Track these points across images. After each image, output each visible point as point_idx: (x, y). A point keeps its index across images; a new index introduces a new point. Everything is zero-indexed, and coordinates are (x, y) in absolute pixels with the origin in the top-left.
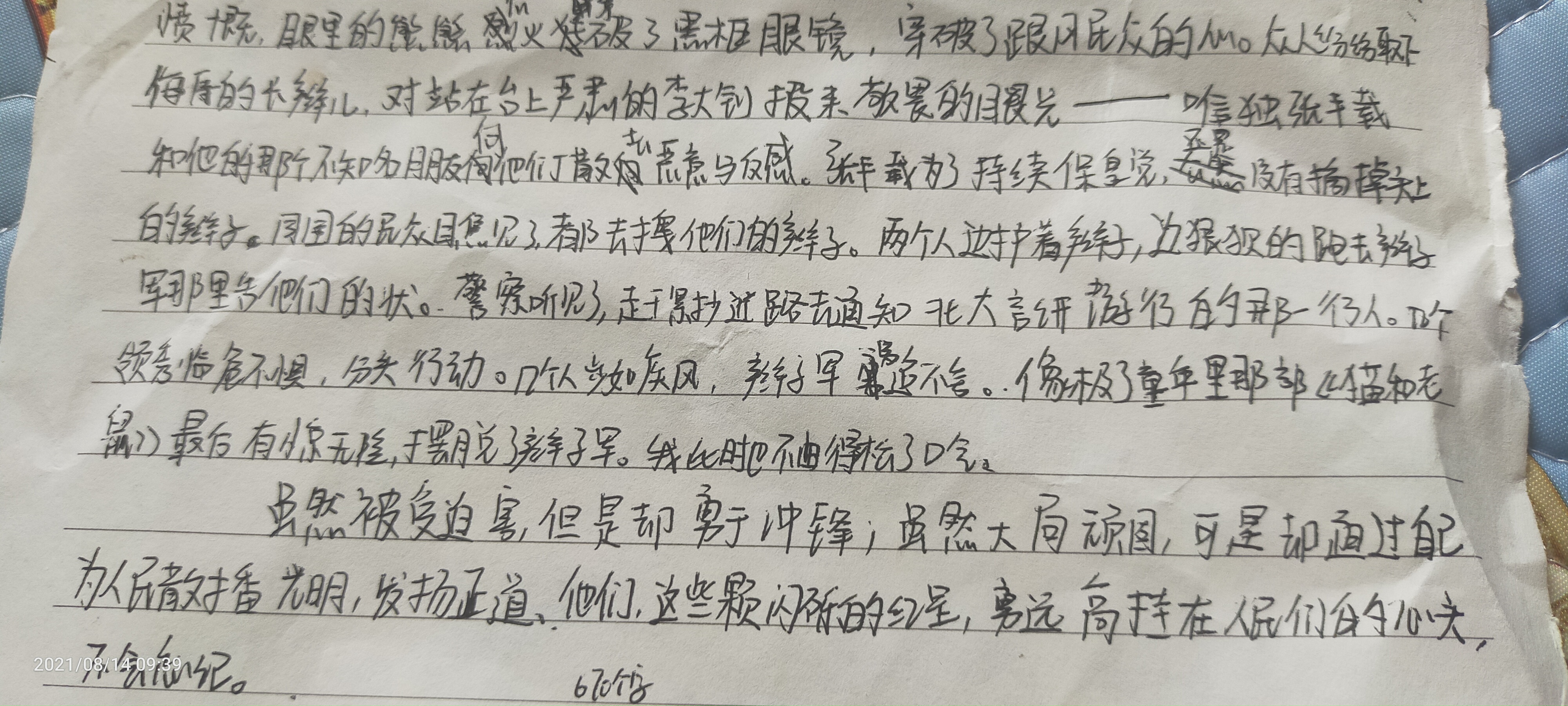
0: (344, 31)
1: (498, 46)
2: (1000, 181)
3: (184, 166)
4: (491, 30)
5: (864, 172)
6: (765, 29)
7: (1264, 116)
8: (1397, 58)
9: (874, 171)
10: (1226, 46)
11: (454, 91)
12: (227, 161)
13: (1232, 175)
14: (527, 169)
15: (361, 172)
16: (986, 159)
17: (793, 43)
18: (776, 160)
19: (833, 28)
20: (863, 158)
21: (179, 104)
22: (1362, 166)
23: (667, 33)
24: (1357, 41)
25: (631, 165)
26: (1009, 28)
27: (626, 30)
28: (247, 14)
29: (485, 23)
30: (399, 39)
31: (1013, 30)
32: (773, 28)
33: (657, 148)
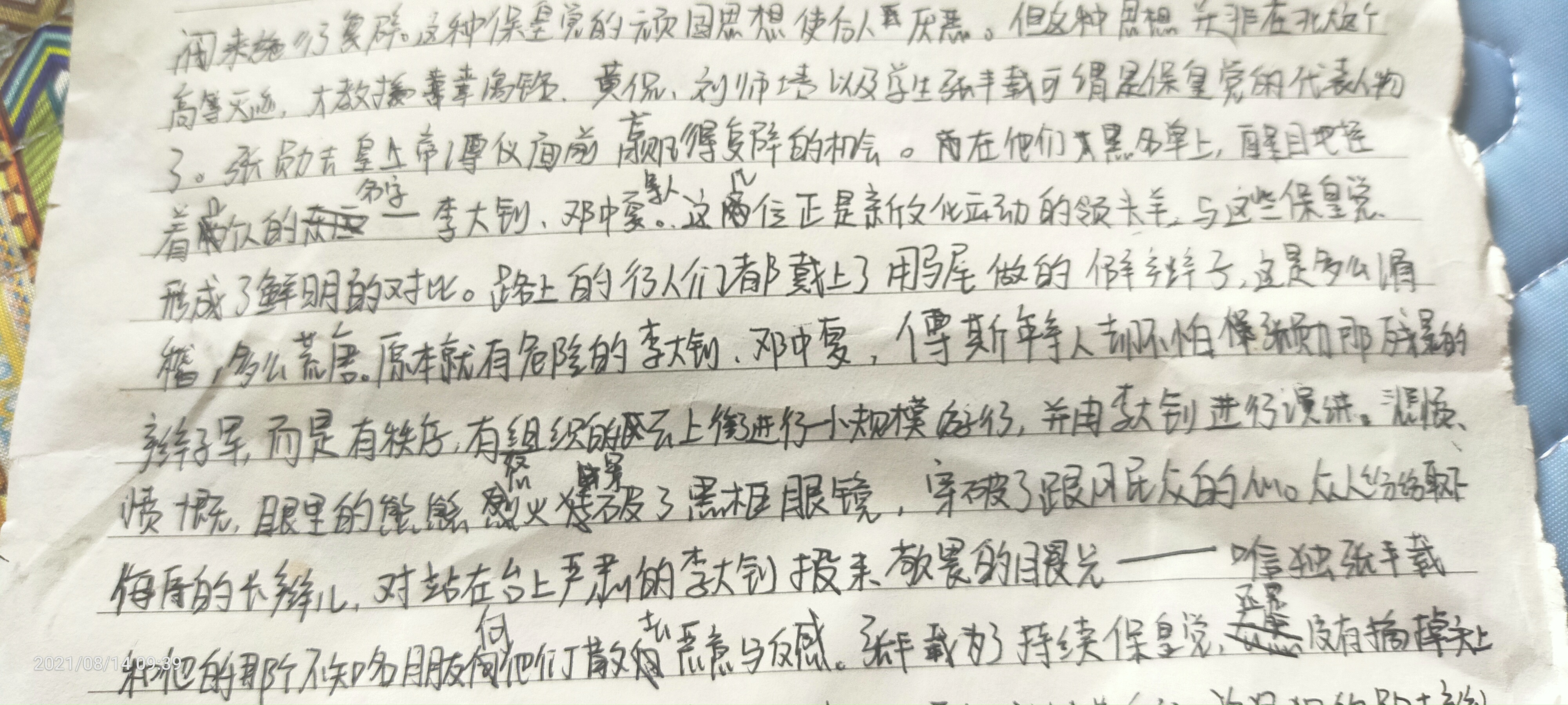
0: (328, 515)
1: (499, 527)
2: (1047, 654)
3: (159, 683)
4: (490, 507)
5: (902, 651)
6: (786, 492)
7: (1315, 567)
8: (1446, 495)
9: (912, 648)
10: (1272, 495)
11: (452, 578)
12: (205, 676)
13: (1288, 636)
14: (536, 666)
15: (354, 680)
16: (1030, 628)
17: (816, 506)
18: (806, 642)
19: (858, 487)
20: (899, 634)
21: (149, 609)
22: (1420, 618)
23: (682, 503)
24: (1404, 480)
25: (649, 654)
26: (1043, 482)
27: (638, 500)
28: (220, 499)
29: (483, 501)
30: (390, 523)
31: (1048, 483)
32: (794, 491)
33: (677, 633)
